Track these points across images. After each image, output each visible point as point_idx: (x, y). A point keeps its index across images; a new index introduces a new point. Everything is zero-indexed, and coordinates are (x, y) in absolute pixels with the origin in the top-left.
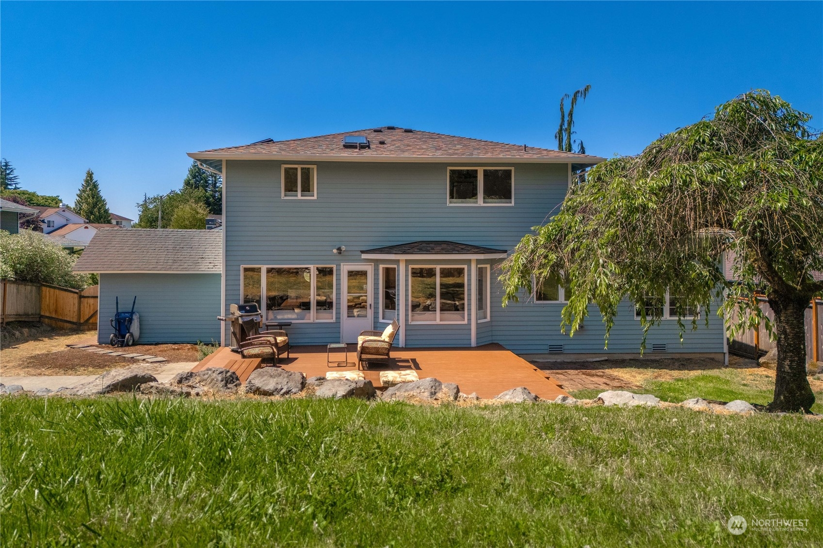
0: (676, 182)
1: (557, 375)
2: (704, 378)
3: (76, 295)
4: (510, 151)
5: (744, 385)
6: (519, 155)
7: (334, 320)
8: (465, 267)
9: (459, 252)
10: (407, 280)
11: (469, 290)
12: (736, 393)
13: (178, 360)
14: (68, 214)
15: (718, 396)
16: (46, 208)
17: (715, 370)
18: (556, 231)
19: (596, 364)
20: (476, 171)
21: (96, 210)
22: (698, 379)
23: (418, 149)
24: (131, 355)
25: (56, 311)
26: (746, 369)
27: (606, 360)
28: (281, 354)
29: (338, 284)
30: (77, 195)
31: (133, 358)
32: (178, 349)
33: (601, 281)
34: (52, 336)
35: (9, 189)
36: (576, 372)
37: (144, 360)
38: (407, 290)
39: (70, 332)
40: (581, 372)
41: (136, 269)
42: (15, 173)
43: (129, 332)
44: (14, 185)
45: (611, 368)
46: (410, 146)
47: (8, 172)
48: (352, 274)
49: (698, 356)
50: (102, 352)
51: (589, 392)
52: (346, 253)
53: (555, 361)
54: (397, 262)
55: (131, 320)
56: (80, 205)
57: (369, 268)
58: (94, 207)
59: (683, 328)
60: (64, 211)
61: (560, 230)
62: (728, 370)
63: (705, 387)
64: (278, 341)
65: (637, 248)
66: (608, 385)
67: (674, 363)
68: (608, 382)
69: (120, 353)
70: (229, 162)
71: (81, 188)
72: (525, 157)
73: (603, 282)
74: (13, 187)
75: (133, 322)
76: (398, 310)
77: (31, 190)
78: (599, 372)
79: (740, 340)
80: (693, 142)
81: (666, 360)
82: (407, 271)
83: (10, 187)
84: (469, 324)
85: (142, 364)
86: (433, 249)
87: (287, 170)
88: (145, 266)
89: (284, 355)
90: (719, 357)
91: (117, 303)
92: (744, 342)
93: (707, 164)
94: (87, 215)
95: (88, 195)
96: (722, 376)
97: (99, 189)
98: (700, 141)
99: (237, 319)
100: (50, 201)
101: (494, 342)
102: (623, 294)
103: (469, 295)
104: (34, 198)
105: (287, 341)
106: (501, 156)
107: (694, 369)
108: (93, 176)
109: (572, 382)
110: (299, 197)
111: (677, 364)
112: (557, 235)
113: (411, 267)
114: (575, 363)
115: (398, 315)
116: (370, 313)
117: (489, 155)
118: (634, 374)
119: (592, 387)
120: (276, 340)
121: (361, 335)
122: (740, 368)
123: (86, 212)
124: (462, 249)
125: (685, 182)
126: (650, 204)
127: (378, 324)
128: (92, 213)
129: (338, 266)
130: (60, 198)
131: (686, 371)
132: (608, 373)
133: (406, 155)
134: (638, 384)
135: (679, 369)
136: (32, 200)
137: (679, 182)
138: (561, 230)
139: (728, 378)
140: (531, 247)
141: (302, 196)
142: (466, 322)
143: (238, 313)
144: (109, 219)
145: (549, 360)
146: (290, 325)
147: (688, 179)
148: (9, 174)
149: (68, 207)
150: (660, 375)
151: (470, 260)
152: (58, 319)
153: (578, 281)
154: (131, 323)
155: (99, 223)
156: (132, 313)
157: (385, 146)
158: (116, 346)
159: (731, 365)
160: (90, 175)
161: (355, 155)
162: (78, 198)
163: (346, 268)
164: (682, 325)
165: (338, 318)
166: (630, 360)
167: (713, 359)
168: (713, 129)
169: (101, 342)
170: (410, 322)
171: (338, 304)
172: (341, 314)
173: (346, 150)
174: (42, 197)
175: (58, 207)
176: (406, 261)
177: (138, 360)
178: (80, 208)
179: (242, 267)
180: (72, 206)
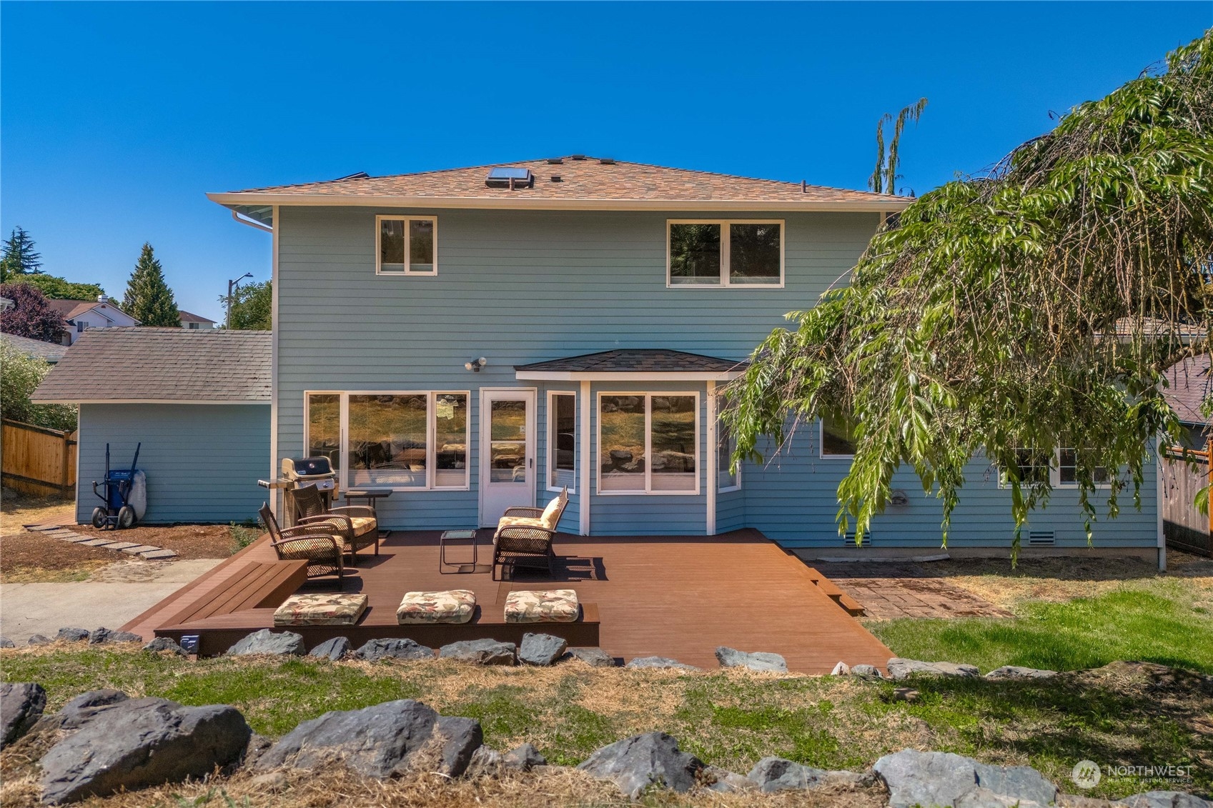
0: (1088, 194)
1: (857, 589)
2: (1124, 597)
3: (60, 440)
4: (777, 192)
5: (1199, 610)
6: (793, 199)
7: (467, 487)
8: (697, 394)
9: (685, 369)
10: (593, 418)
11: (703, 435)
12: (1185, 629)
13: (195, 554)
14: (109, 311)
15: (1153, 635)
16: (76, 302)
17: (1144, 581)
18: (831, 319)
19: (929, 566)
20: (719, 226)
21: (157, 305)
22: (1114, 598)
23: (617, 188)
24: (120, 545)
25: (28, 466)
26: (1198, 579)
27: (947, 560)
28: (360, 549)
29: (475, 424)
30: (128, 282)
31: (120, 550)
32: (204, 535)
33: (911, 425)
34: (15, 508)
35: (26, 273)
36: (892, 581)
37: (138, 554)
38: (593, 435)
39: (49, 501)
40: (902, 582)
41: (139, 396)
42: (35, 249)
43: (126, 504)
44: (34, 268)
45: (955, 575)
46: (603, 184)
47: (24, 247)
48: (498, 406)
49: (1112, 552)
50: (72, 540)
51: (912, 625)
52: (488, 370)
53: (856, 560)
54: (576, 385)
55: (129, 484)
56: (133, 298)
57: (529, 397)
58: (154, 301)
59: (1090, 512)
60: (103, 307)
61: (838, 319)
62: (1166, 580)
63: (1129, 616)
64: (354, 526)
65: (996, 351)
66: (948, 608)
67: (1068, 566)
68: (949, 602)
69: (102, 542)
70: (282, 209)
71: (134, 272)
72: (803, 200)
73: (916, 429)
74: (32, 271)
75: (134, 487)
76: (578, 469)
77: (55, 275)
78: (932, 582)
79: (1183, 524)
80: (1123, 121)
81: (1055, 561)
82: (593, 401)
83: (27, 270)
84: (703, 495)
85: (130, 563)
86: (639, 363)
87: (385, 225)
88: (154, 392)
89: (369, 550)
90: (1148, 555)
91: (108, 454)
92: (1190, 526)
93: (1163, 155)
94: (144, 314)
95: (145, 283)
96: (1157, 592)
97: (162, 274)
98: (1138, 117)
99: (292, 485)
100: (85, 292)
101: (748, 526)
102: (974, 446)
103: (703, 444)
104: (60, 288)
105: (374, 525)
106: (760, 200)
107: (1104, 579)
108: (153, 253)
109: (883, 602)
110: (407, 272)
111: (1074, 569)
112: (833, 327)
113: (600, 394)
114: (891, 564)
115: (578, 478)
116: (530, 473)
117: (740, 198)
118: (996, 586)
119: (918, 612)
120: (350, 523)
121: (505, 515)
122: (1189, 576)
123: (141, 310)
124: (692, 363)
125: (1110, 194)
126: (1027, 244)
127: (545, 493)
128: (150, 310)
129: (475, 392)
130: (101, 287)
131: (1091, 583)
132: (949, 584)
133: (593, 198)
134: (1003, 607)
135: (1078, 577)
136: (56, 290)
137: (1097, 193)
138: (841, 317)
139: (1168, 596)
140: (782, 352)
141: (411, 270)
142: (697, 492)
143: (294, 475)
144: (177, 319)
145: (845, 559)
146: (387, 496)
147: (1117, 188)
148: (25, 251)
149: (113, 303)
150: (1043, 590)
151: (704, 384)
152: (29, 479)
153: (870, 421)
154: (130, 489)
155: (161, 326)
156: (133, 471)
157: (560, 184)
158: (103, 528)
159: (1173, 570)
160: (148, 252)
161: (502, 197)
162: (129, 288)
163: (488, 395)
164: (1089, 507)
165: (474, 483)
166: (990, 559)
167: (1138, 559)
168: (1167, 92)
169: (82, 520)
170: (600, 492)
171: (475, 458)
172: (480, 477)
173: (490, 190)
174: (73, 285)
175: (96, 301)
176: (592, 383)
177: (128, 555)
178: (133, 302)
179: (307, 394)
180: (121, 299)
